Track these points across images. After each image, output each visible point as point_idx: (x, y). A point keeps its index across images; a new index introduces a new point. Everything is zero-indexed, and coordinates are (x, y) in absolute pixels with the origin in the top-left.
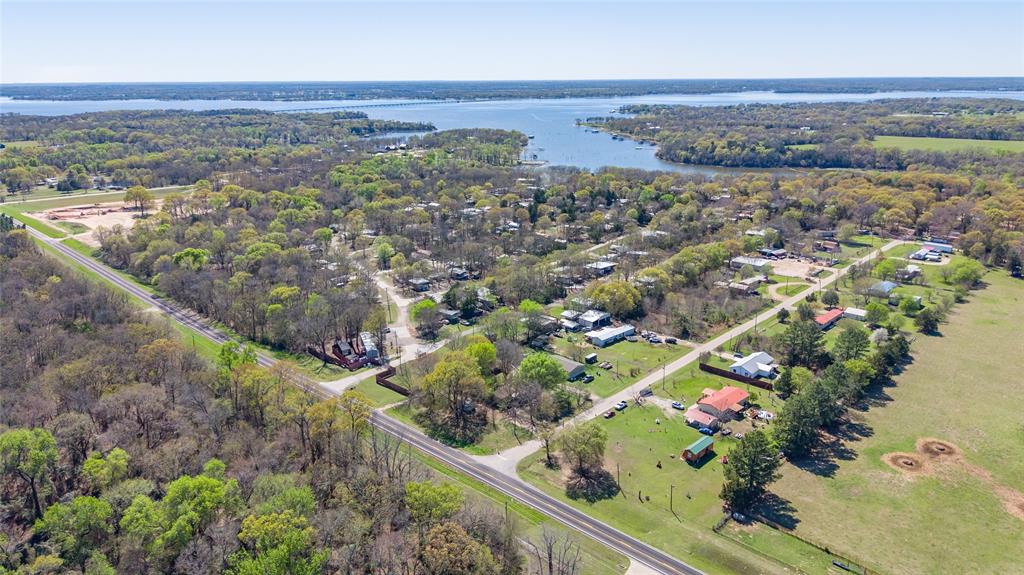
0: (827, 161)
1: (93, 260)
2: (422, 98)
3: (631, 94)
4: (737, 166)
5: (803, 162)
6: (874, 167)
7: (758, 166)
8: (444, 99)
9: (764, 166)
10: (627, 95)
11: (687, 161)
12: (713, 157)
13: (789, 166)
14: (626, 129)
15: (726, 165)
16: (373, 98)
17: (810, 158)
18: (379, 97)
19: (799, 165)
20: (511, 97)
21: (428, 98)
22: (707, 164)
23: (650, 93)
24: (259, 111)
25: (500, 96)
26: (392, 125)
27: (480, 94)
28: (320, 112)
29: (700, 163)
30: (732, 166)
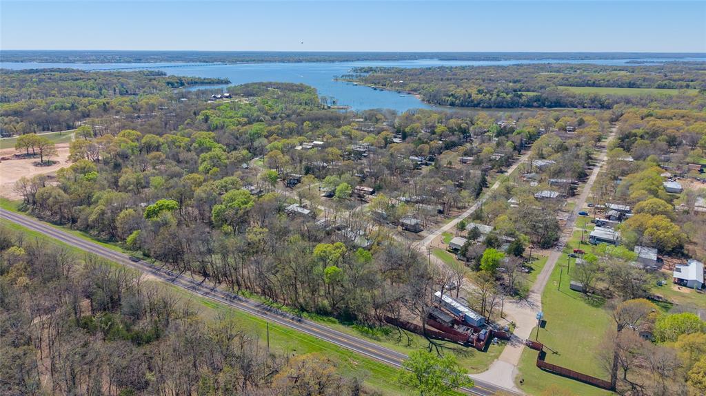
0: (551, 103)
1: (22, 215)
2: (196, 62)
3: (347, 61)
4: (490, 107)
5: (535, 104)
6: (584, 107)
7: (505, 107)
8: (212, 62)
9: (509, 107)
10: (344, 61)
11: (452, 104)
12: (472, 101)
13: (525, 107)
14: (379, 83)
15: (483, 107)
16: (156, 62)
17: (539, 101)
18: (161, 61)
19: (532, 106)
20: (262, 61)
21: (200, 61)
22: (467, 106)
23: (358, 60)
24: (73, 70)
25: (254, 60)
26: (196, 80)
27: (240, 59)
28: (127, 71)
29: (462, 105)
30: (487, 107)
